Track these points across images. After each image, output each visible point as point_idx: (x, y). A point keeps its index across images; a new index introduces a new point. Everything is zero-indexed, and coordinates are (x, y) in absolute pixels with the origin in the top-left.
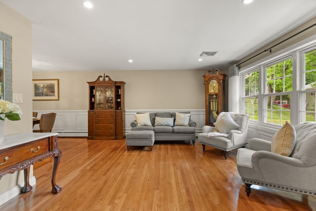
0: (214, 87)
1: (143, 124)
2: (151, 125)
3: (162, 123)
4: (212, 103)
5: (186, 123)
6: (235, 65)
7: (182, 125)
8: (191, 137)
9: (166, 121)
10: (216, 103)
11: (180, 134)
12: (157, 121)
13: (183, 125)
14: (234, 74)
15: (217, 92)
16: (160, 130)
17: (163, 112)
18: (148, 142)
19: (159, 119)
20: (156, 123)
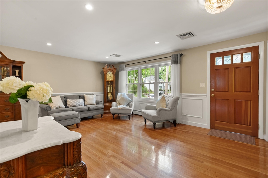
0: (110, 76)
1: (58, 106)
2: (64, 107)
3: (75, 104)
4: (108, 87)
5: (95, 103)
6: (124, 65)
7: (91, 104)
8: (100, 112)
9: (78, 102)
10: (111, 87)
11: (94, 111)
12: (70, 103)
13: (93, 104)
14: (123, 70)
15: (112, 80)
16: (78, 109)
17: (71, 95)
18: (76, 120)
19: (71, 101)
20: (70, 104)
